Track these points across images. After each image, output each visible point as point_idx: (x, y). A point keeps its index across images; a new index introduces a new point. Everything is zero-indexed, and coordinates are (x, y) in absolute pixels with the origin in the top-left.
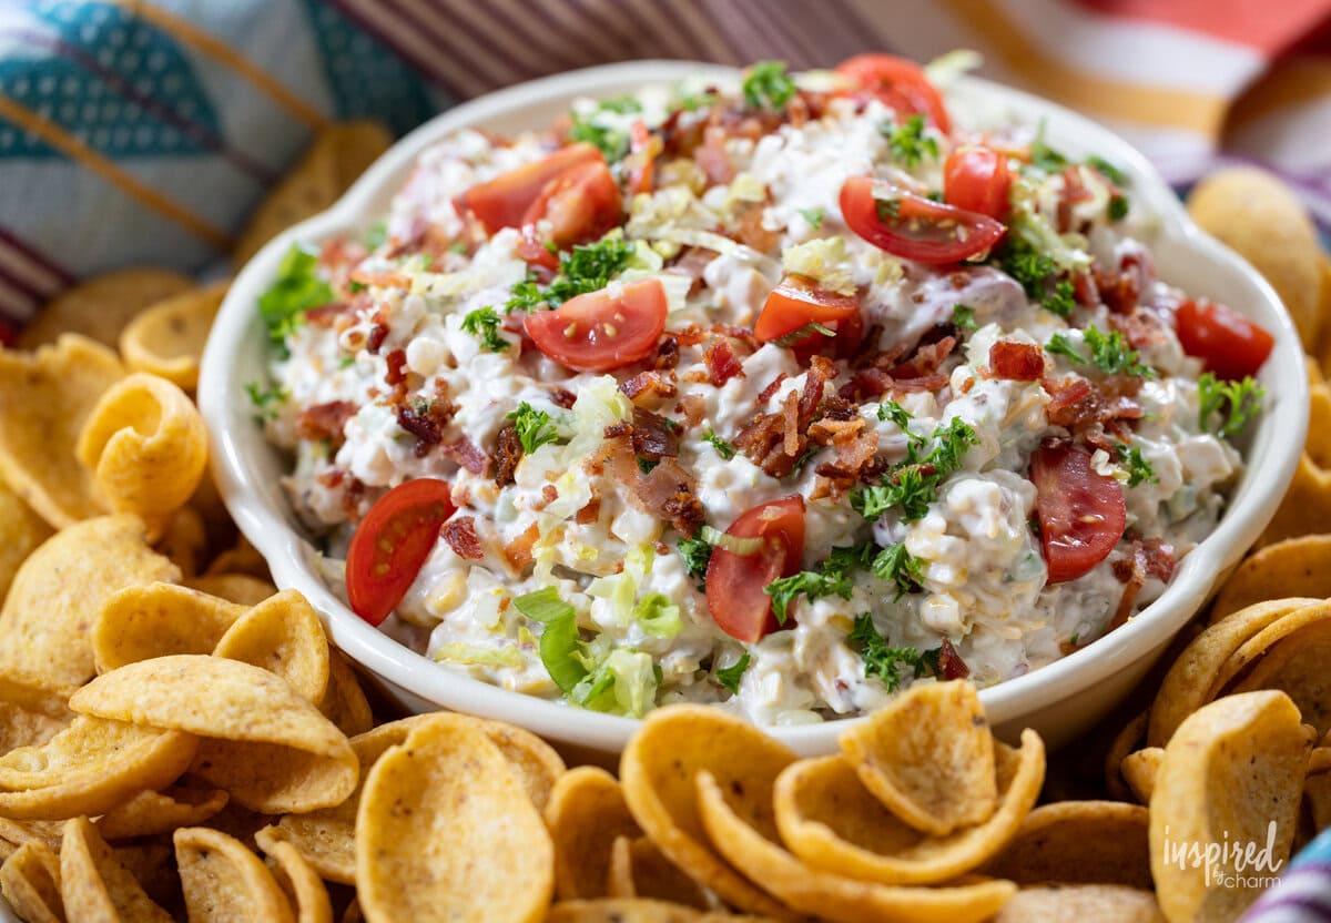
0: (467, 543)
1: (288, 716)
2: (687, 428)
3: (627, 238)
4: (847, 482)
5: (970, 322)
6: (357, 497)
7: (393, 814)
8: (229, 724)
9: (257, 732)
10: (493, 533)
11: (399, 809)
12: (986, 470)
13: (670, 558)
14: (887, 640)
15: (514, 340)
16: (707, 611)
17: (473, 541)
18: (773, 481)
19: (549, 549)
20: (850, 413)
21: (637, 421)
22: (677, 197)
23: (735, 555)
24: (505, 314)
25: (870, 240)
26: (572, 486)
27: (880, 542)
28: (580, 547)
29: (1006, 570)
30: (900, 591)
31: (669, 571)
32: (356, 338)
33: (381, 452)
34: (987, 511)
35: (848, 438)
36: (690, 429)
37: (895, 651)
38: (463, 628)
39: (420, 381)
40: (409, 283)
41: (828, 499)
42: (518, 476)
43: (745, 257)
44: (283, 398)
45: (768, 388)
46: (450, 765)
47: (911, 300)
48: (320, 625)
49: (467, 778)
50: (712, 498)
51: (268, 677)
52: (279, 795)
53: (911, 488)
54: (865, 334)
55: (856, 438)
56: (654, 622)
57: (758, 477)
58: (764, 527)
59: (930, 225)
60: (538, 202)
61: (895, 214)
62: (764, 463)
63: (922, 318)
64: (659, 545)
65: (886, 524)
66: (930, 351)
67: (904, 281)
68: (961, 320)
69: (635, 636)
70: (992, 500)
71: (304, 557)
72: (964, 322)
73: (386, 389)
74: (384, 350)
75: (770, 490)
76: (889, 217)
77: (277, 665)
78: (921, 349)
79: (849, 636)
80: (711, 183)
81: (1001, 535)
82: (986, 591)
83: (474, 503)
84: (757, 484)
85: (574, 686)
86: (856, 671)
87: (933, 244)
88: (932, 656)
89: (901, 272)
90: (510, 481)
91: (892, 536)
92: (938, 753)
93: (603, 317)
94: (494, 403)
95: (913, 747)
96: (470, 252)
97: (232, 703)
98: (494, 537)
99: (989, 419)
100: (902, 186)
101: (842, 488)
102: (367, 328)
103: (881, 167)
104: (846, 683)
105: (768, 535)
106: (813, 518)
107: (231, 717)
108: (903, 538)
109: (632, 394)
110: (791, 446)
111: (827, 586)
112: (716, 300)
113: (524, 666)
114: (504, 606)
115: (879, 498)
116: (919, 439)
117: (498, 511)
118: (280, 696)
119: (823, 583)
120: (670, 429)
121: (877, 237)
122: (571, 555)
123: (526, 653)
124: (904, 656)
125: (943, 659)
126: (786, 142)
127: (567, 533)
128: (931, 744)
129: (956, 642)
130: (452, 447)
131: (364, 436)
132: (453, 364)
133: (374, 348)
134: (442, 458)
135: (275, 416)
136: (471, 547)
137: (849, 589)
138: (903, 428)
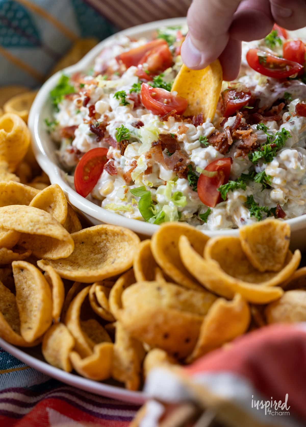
1: (50, 226)
3: (173, 71)
4: (248, 151)
5: (290, 98)
6: (79, 156)
8: (30, 228)
9: (40, 232)
12: (294, 147)
14: (258, 204)
15: (132, 102)
17: (114, 169)
20: (248, 128)
23: (208, 177)
24: (129, 94)
25: (256, 70)
27: (257, 171)
29: (300, 181)
30: (263, 188)
31: (183, 184)
32: (79, 101)
33: (85, 140)
34: (293, 160)
35: (247, 136)
37: (260, 208)
38: (112, 200)
39: (99, 116)
40: (98, 83)
41: (242, 157)
44: (57, 124)
45: (224, 121)
47: (270, 91)
48: (65, 196)
51: (45, 213)
52: (48, 253)
53: (267, 152)
55: (249, 136)
58: (217, 168)
59: (277, 65)
60: (144, 58)
61: (265, 62)
63: (274, 97)
65: (259, 165)
66: (276, 107)
67: (268, 84)
70: (295, 156)
71: (61, 175)
72: (288, 98)
73: (88, 119)
74: (88, 105)
76: (263, 62)
77: (50, 210)
78: (273, 107)
79: (245, 203)
81: (297, 168)
82: (292, 188)
83: (114, 158)
85: (149, 219)
86: (247, 214)
87: (278, 72)
88: (273, 210)
89: (267, 81)
91: (261, 169)
96: (120, 75)
97: (32, 222)
99: (295, 130)
100: (268, 52)
101: (246, 153)
102: (83, 98)
103: (262, 47)
104: (243, 218)
105: (219, 170)
106: (235, 165)
107: (31, 226)
108: (264, 169)
111: (238, 185)
113: (133, 211)
114: (126, 191)
115: (257, 155)
116: (271, 136)
118: (48, 220)
119: (236, 185)
121: (258, 69)
123: (134, 207)
124: (264, 209)
125: (277, 210)
129: (282, 205)
130: (107, 139)
131: (81, 135)
132: (111, 110)
133: (85, 105)
134: (104, 142)
135: (54, 130)
136: (113, 171)
137: (245, 187)
138: (265, 132)
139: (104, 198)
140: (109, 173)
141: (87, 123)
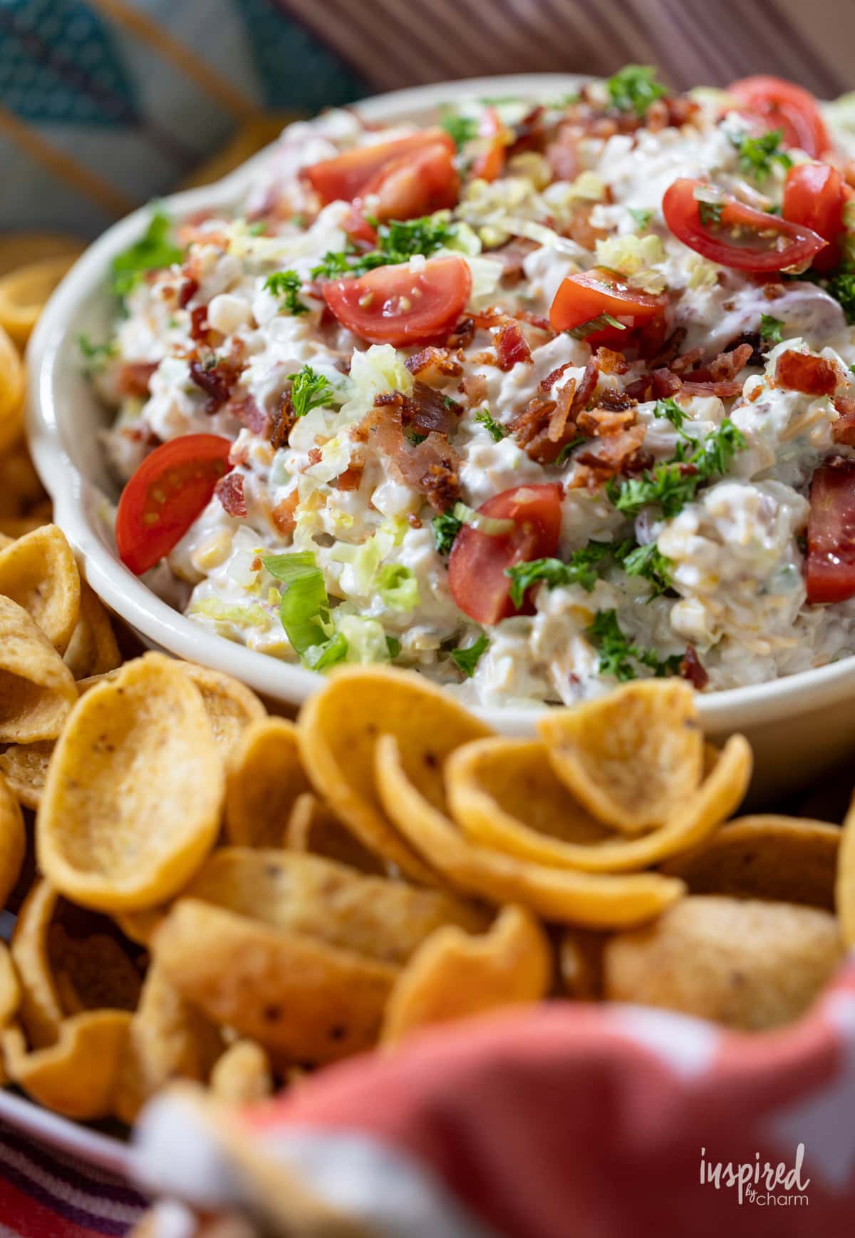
0: (237, 502)
1: (13, 642)
2: (466, 408)
3: (455, 221)
4: (608, 474)
5: (776, 335)
6: (151, 449)
7: (95, 748)
10: (265, 494)
11: (101, 745)
12: (755, 480)
13: (422, 532)
14: (630, 640)
15: (316, 307)
16: (448, 590)
17: (239, 498)
18: (535, 466)
19: (309, 514)
20: (625, 407)
21: (415, 394)
22: (516, 188)
23: (482, 534)
24: (310, 280)
25: (687, 242)
26: (335, 451)
27: (639, 541)
28: (337, 513)
29: (760, 582)
30: (654, 593)
31: (418, 544)
32: (169, 292)
33: (174, 407)
34: (741, 516)
35: (612, 429)
36: (469, 410)
37: (634, 650)
38: (222, 586)
39: (221, 339)
40: (227, 243)
41: (586, 489)
42: (291, 439)
43: (570, 252)
44: (112, 354)
45: (551, 376)
46: (158, 706)
47: (722, 308)
49: (171, 721)
50: (473, 477)
53: (668, 485)
54: (667, 336)
55: (621, 430)
56: (395, 593)
57: (519, 460)
58: (515, 510)
59: (753, 233)
60: (374, 180)
61: (716, 219)
62: (528, 446)
63: (729, 325)
64: (412, 517)
65: (645, 523)
66: (729, 357)
67: (718, 287)
68: (767, 331)
69: (376, 608)
70: (749, 505)
72: (770, 334)
73: (190, 345)
74: (192, 306)
75: (533, 475)
76: (711, 222)
77: (37, 601)
78: (720, 355)
79: (589, 629)
80: (556, 178)
81: (754, 544)
82: (737, 600)
83: (250, 463)
84: (518, 466)
86: (589, 664)
87: (749, 252)
88: (675, 661)
89: (716, 278)
90: (284, 444)
91: (650, 534)
92: (646, 752)
93: (401, 290)
94: (280, 364)
95: (621, 743)
96: (306, 223)
98: (265, 498)
99: (768, 429)
100: (738, 196)
101: (600, 480)
102: (178, 283)
103: (723, 176)
104: (578, 676)
105: (519, 519)
106: (571, 509)
108: (656, 538)
109: (416, 368)
110: (555, 431)
111: (570, 575)
112: (531, 291)
113: (268, 627)
114: (257, 566)
115: (634, 492)
116: (692, 440)
117: (272, 473)
118: (11, 624)
119: (563, 572)
120: (447, 407)
121: (694, 239)
122: (330, 520)
123: (272, 613)
124: (645, 658)
125: (685, 664)
126: (635, 145)
127: (329, 498)
128: (640, 741)
129: (702, 651)
130: (238, 406)
131: (165, 390)
132: (254, 326)
133: (183, 304)
134: (230, 416)
135: (102, 369)
136: (236, 503)
137: (594, 581)
138: (676, 427)
139: (204, 577)
140: (227, 508)
141: (182, 358)
